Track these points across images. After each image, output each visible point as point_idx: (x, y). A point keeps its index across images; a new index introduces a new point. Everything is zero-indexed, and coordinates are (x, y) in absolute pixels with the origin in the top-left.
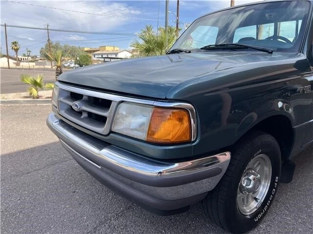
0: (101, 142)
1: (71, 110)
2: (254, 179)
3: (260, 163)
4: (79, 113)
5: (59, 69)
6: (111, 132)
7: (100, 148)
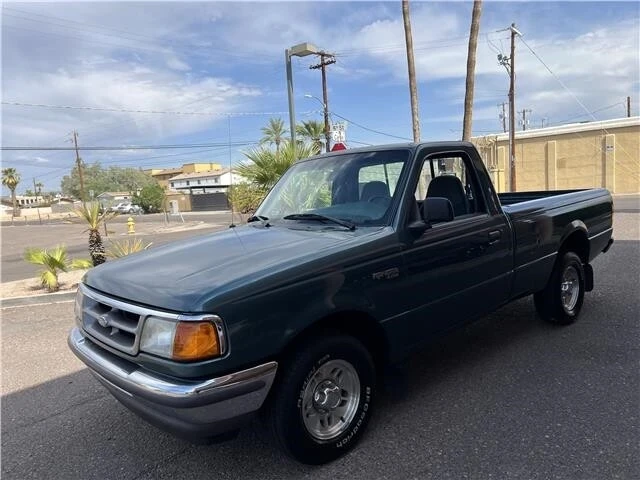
0: (130, 365)
1: (97, 325)
2: (329, 393)
3: (341, 372)
4: (107, 330)
5: (94, 234)
6: (140, 352)
7: (130, 371)
